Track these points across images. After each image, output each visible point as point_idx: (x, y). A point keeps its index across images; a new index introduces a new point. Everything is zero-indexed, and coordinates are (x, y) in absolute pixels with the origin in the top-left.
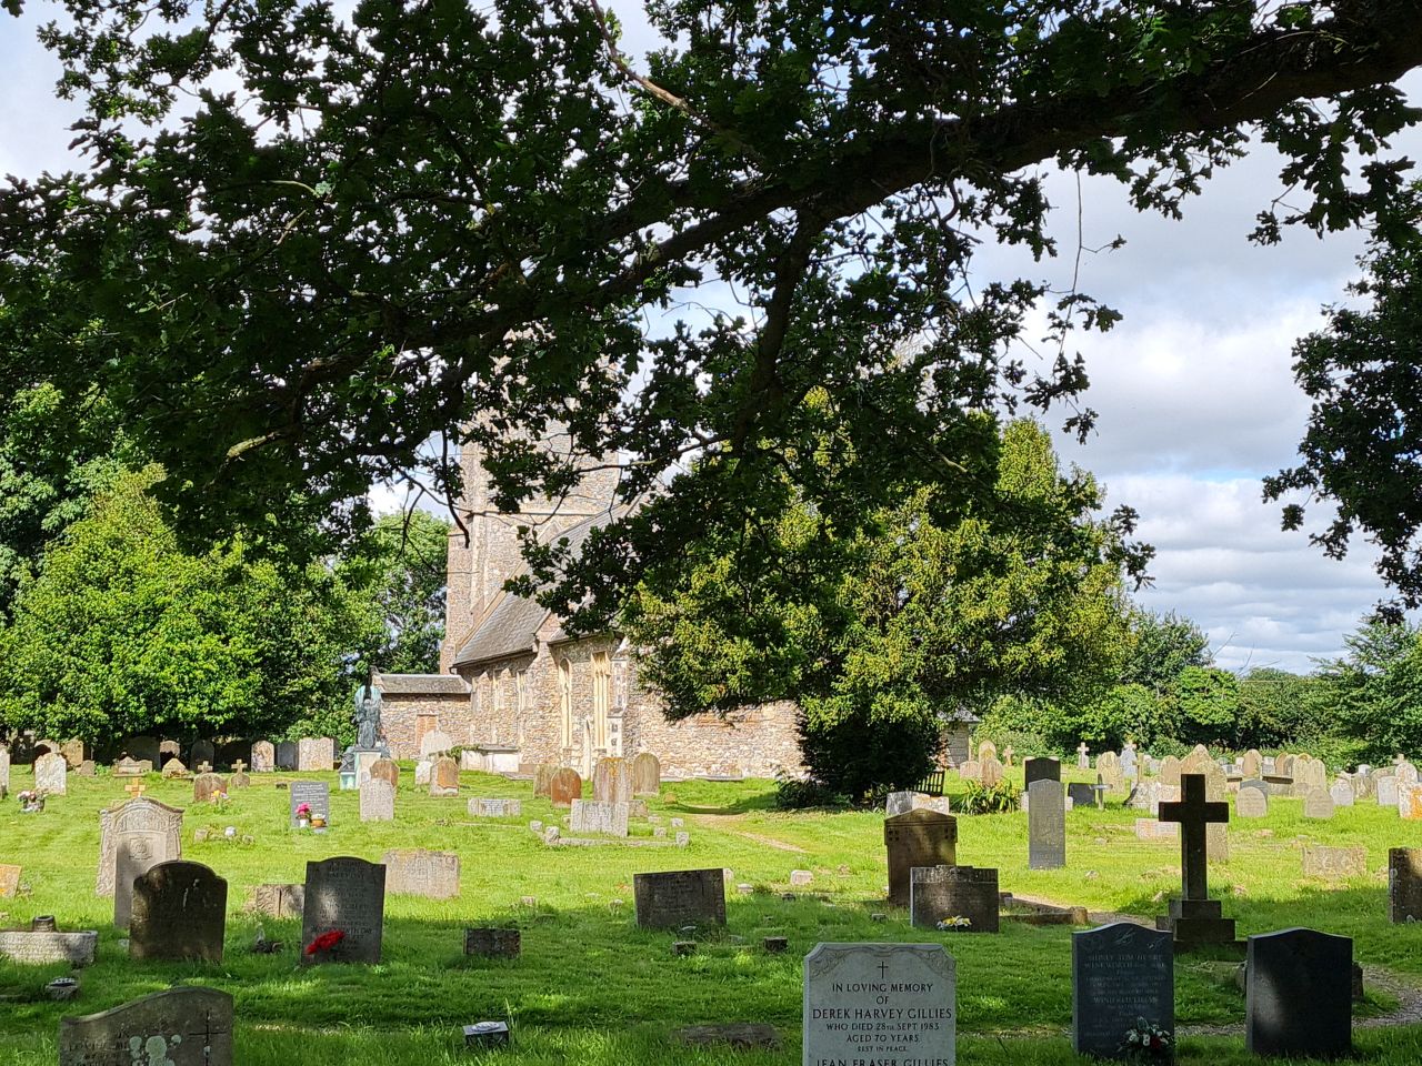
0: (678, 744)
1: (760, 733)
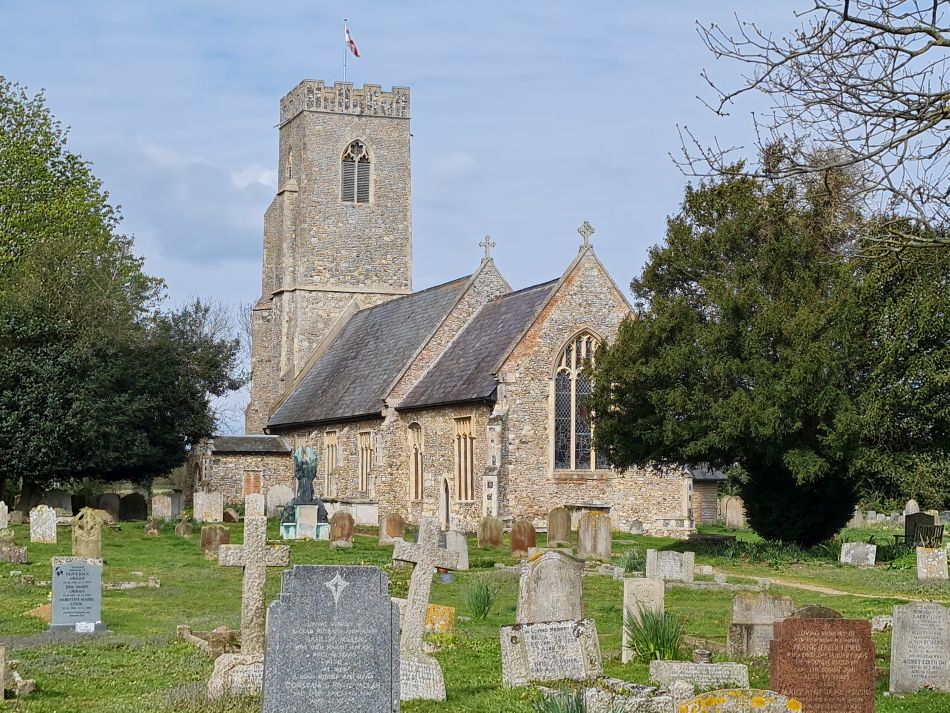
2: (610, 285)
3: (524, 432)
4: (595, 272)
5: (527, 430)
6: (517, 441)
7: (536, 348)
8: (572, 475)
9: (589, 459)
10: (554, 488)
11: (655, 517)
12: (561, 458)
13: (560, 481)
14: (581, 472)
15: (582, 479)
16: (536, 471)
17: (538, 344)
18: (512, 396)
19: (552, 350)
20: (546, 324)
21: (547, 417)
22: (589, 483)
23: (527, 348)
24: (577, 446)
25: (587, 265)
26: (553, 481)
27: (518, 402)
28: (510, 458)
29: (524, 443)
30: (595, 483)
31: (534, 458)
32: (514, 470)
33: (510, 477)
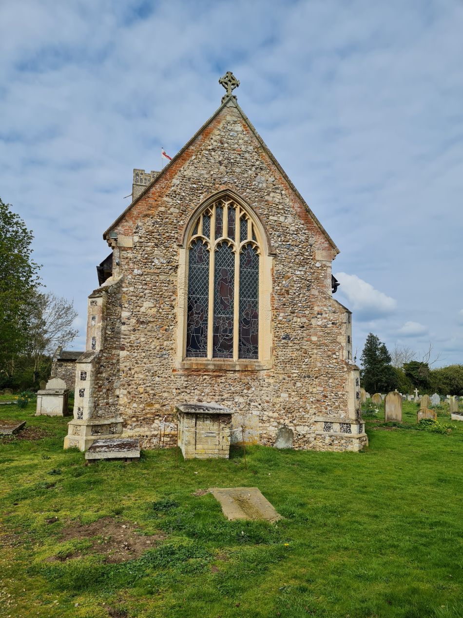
0: (165, 395)
1: (256, 383)
2: (257, 143)
3: (143, 310)
4: (239, 128)
5: (147, 306)
6: (133, 321)
7: (162, 209)
8: (208, 364)
9: (231, 346)
10: (181, 381)
11: (314, 418)
12: (194, 344)
13: (190, 372)
14: (219, 361)
15: (220, 370)
16: (158, 359)
17: (164, 203)
18: (128, 263)
19: (183, 212)
20: (176, 181)
21: (174, 292)
22: (230, 375)
23: (151, 207)
24: (216, 329)
25: (229, 118)
26: (181, 372)
27: (136, 271)
28: (123, 342)
29: (142, 323)
30: (237, 375)
31: (156, 343)
32: (127, 358)
33: (122, 366)
